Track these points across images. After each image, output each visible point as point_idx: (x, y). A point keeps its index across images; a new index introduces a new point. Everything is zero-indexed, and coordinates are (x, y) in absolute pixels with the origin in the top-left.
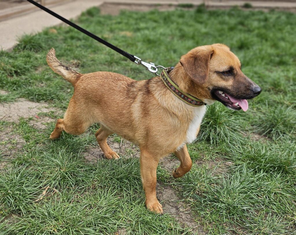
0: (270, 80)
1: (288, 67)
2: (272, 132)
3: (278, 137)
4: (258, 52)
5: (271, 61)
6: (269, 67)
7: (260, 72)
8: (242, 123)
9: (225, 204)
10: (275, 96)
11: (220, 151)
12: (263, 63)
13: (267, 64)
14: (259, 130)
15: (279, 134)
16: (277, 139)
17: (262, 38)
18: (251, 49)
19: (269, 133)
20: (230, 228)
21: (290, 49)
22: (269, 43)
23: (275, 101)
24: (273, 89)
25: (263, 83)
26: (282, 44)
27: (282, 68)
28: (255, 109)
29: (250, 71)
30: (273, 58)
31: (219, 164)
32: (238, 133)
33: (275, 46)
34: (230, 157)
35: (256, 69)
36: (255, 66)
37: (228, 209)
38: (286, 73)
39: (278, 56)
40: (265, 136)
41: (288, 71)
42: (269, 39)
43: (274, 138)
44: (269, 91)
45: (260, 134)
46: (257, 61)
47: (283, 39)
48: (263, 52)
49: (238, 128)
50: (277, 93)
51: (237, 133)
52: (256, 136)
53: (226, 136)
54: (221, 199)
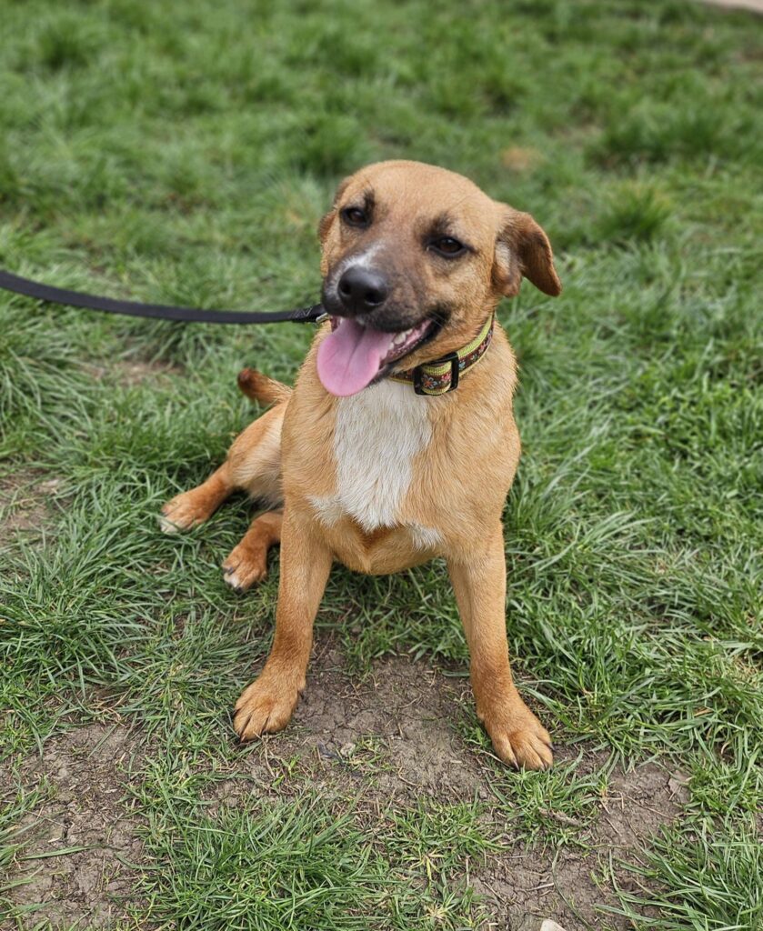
0: (161, 170)
1: (216, 119)
2: (182, 344)
3: (202, 358)
4: (115, 73)
5: (163, 103)
6: (158, 124)
7: (127, 144)
8: (86, 334)
9: (42, 631)
10: (183, 222)
11: (15, 450)
12: (139, 113)
13: (151, 114)
14: (144, 344)
15: (203, 348)
16: (198, 363)
17: (130, 25)
18: (92, 67)
19: (174, 348)
20: (67, 708)
21: (216, 56)
22: (153, 41)
23: (182, 240)
24: (174, 200)
25: (144, 184)
26: (193, 42)
27: (198, 123)
28: (125, 277)
29: (93, 144)
30: (166, 92)
31: (14, 498)
32: (75, 372)
33: (172, 49)
34: (52, 461)
35: (114, 135)
36: (109, 126)
37: (52, 646)
38: (210, 140)
39: (182, 84)
40: (165, 361)
41: (215, 131)
42: (151, 26)
43: (190, 364)
44: (164, 208)
45: (148, 359)
46: (118, 106)
47: (195, 25)
48: (135, 75)
49: (67, 355)
50: (186, 211)
51: (69, 375)
52: (136, 369)
53: (26, 393)
54: (23, 623)
